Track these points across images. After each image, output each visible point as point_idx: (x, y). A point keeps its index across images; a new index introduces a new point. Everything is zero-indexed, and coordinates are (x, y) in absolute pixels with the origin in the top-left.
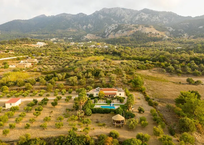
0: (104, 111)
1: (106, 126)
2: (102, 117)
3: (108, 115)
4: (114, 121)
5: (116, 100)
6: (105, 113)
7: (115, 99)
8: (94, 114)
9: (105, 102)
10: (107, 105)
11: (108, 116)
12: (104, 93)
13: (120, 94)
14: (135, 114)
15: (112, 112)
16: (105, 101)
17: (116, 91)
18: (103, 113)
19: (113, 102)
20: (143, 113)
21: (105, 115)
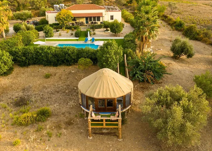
0: (55, 55)
1: (48, 124)
2: (47, 77)
3: (71, 69)
4: (88, 100)
5: (102, 29)
6: (60, 65)
7: (99, 27)
8: (22, 70)
9: (72, 34)
10: (77, 40)
11: (70, 73)
12: (73, 14)
13: (112, 17)
14: (164, 62)
15: (82, 60)
16: (74, 33)
17: (101, 8)
18: (55, 65)
19: (94, 34)
20: (190, 59)
21: (61, 70)
